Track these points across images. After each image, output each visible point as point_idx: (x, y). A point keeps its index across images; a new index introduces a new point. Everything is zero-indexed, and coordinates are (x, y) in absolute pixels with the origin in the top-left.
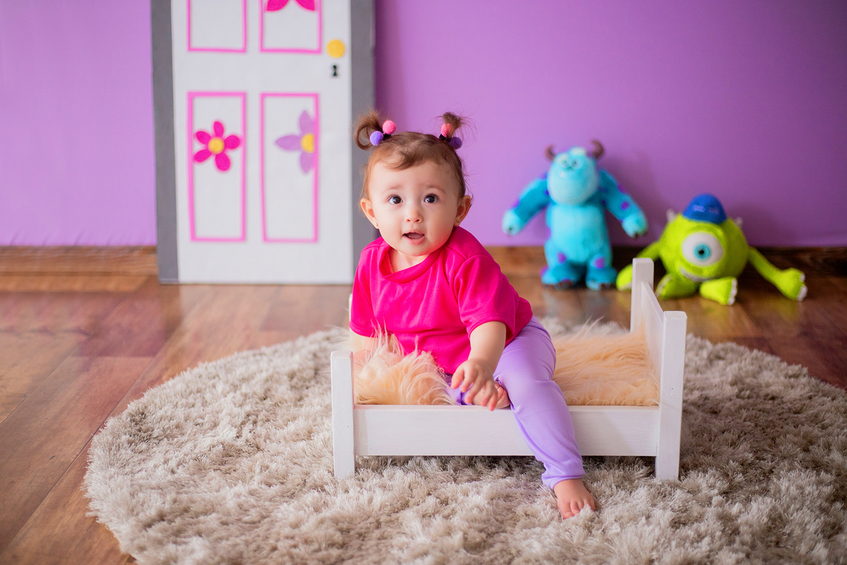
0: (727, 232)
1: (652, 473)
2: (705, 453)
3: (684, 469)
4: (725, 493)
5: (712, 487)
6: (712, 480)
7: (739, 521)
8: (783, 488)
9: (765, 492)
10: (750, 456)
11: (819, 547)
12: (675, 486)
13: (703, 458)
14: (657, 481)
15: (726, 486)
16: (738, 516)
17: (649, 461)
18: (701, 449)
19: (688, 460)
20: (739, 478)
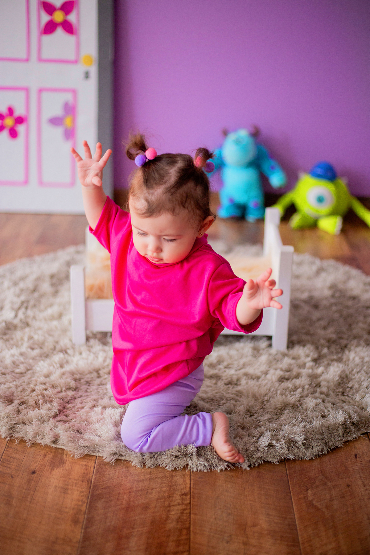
0: (337, 186)
1: (270, 346)
2: (307, 334)
3: (291, 344)
4: (315, 360)
5: (307, 356)
6: (308, 352)
7: (321, 378)
8: (351, 358)
9: (339, 360)
10: (334, 336)
11: (368, 396)
12: (284, 355)
13: (304, 337)
14: (273, 351)
15: (316, 356)
16: (320, 376)
17: (270, 338)
18: (304, 331)
19: (295, 338)
20: (325, 350)
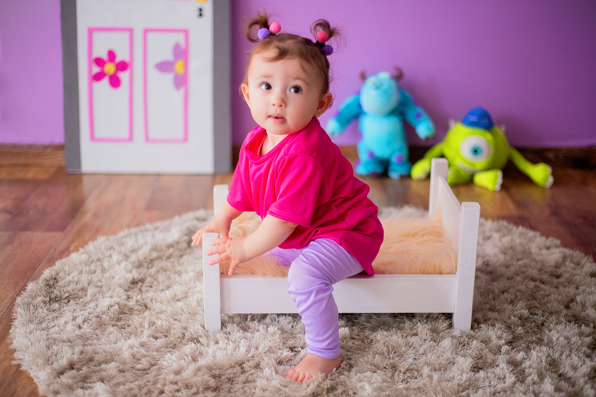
0: (495, 136)
1: (451, 326)
2: (492, 310)
3: (476, 323)
4: (509, 343)
5: (500, 338)
6: (499, 333)
7: (524, 365)
8: (554, 339)
9: (540, 342)
10: (526, 312)
11: (587, 388)
12: (471, 337)
13: (491, 315)
14: (456, 332)
15: (510, 337)
16: (521, 362)
17: (449, 316)
18: (488, 306)
19: (479, 316)
20: (520, 330)
